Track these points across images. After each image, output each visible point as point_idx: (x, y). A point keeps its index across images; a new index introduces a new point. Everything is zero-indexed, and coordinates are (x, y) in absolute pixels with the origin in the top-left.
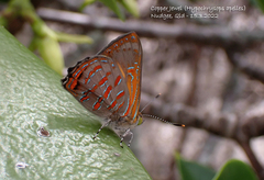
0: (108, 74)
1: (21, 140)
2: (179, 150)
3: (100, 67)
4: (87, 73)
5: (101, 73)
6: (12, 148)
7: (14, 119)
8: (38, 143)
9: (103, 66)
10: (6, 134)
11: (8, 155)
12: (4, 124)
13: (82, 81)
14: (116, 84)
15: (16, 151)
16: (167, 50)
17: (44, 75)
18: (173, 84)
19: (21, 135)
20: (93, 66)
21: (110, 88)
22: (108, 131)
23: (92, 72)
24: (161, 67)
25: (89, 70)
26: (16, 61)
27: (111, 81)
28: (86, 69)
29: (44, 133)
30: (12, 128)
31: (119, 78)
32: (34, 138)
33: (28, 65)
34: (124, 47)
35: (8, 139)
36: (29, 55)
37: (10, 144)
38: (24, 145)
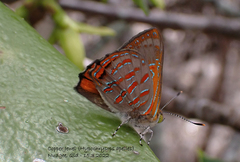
0: (136, 69)
1: (39, 136)
2: (204, 148)
3: (130, 61)
4: (115, 64)
5: (130, 67)
6: (29, 144)
7: (32, 114)
8: (56, 139)
9: (134, 60)
10: (23, 130)
11: (26, 151)
12: (22, 120)
13: (109, 71)
14: (142, 81)
15: (34, 148)
16: (194, 40)
17: (64, 69)
18: (199, 76)
19: (39, 131)
20: (123, 59)
21: (135, 84)
22: (128, 129)
23: (120, 64)
24: (188, 57)
25: (119, 61)
26: (35, 54)
27: (138, 77)
28: (115, 59)
29: (63, 129)
30: (30, 124)
31: (146, 76)
32: (52, 134)
33: (47, 58)
34: (145, 43)
35: (25, 134)
36: (48, 49)
37: (28, 140)
38: (42, 141)
